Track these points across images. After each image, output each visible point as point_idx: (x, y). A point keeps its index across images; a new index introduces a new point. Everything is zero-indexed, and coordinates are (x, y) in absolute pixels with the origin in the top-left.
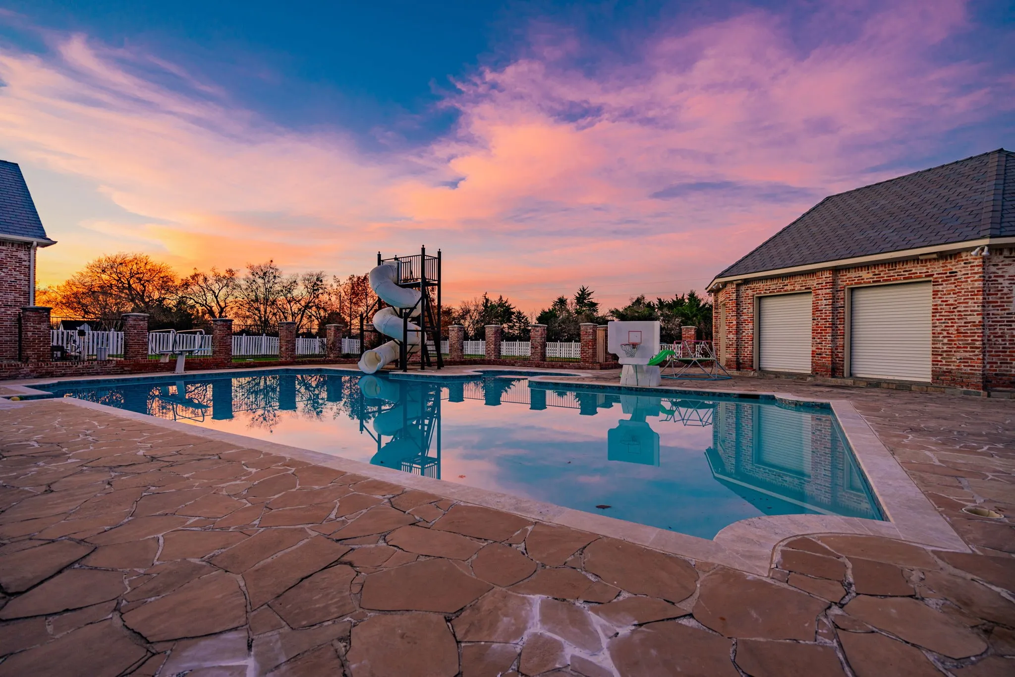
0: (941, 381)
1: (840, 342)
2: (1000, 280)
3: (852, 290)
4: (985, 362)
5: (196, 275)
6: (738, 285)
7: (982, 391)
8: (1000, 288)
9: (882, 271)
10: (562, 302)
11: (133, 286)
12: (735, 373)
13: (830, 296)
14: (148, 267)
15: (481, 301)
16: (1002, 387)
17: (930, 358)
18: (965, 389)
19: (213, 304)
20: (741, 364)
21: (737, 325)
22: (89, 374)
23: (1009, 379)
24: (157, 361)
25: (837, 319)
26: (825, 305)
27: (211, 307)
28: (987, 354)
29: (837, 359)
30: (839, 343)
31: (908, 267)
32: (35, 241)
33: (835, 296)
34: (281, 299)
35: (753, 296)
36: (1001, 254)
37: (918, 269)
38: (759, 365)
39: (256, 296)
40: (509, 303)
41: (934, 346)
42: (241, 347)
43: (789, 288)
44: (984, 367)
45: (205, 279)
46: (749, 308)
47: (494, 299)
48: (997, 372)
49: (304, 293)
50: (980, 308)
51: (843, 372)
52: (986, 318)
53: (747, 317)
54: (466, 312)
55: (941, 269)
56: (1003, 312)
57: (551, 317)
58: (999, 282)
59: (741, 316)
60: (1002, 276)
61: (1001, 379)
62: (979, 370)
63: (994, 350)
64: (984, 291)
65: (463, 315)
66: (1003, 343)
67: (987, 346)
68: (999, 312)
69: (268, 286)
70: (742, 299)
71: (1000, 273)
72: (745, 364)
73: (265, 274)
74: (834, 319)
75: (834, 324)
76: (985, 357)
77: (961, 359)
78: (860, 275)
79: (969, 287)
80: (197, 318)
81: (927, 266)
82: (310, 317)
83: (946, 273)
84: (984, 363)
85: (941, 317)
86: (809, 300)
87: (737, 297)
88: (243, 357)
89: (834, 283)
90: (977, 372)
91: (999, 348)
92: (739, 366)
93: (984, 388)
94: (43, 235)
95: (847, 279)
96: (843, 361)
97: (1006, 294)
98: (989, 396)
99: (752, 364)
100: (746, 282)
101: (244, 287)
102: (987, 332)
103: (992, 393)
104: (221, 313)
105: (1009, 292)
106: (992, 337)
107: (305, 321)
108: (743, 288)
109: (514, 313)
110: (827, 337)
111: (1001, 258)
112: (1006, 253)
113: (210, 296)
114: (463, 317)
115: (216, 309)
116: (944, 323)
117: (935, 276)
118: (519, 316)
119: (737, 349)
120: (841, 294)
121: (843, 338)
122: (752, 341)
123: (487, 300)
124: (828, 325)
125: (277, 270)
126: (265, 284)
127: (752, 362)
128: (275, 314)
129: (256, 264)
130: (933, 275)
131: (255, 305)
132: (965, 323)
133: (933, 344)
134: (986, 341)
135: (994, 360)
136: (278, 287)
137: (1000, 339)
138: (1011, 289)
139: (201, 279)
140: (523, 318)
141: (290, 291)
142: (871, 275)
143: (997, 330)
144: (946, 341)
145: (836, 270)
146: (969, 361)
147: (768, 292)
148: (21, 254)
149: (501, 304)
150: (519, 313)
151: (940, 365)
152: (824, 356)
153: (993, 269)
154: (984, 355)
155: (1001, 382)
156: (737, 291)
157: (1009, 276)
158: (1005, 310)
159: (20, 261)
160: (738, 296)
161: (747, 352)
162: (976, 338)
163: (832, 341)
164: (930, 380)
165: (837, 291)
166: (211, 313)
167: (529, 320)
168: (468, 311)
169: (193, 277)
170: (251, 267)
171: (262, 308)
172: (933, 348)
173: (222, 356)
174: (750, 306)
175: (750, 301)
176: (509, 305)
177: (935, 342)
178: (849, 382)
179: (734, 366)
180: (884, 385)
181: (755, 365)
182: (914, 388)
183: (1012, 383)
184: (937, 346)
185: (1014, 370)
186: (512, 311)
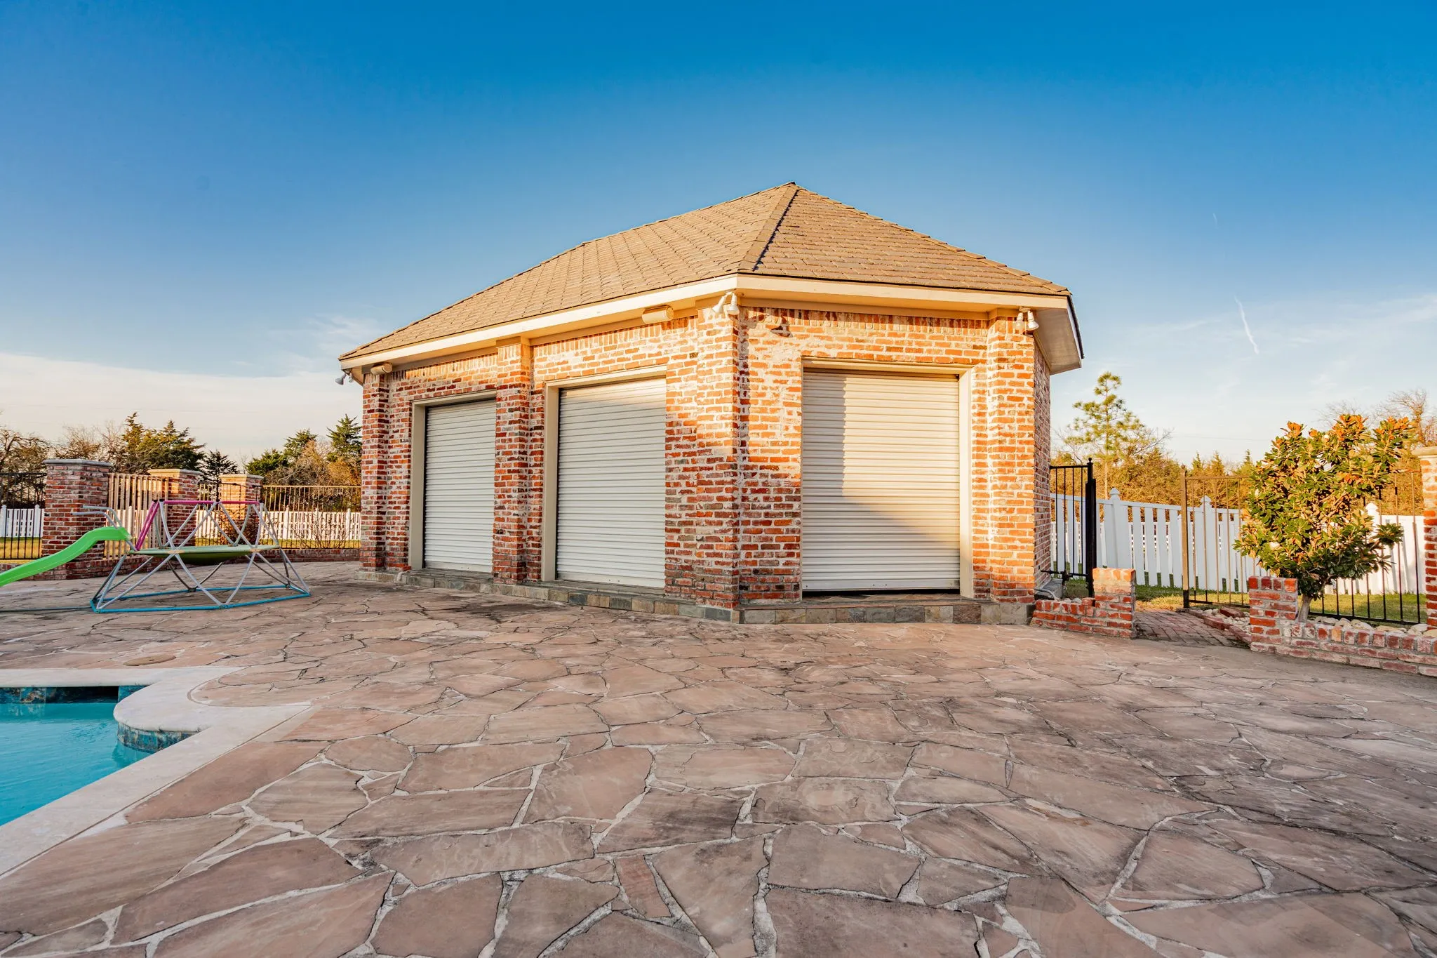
0: (678, 588)
1: (534, 504)
2: (761, 373)
3: (561, 394)
4: (739, 545)
6: (382, 377)
7: (731, 610)
8: (760, 391)
9: (596, 351)
12: (372, 576)
13: (517, 403)
16: (767, 597)
17: (662, 537)
18: (708, 605)
20: (387, 554)
21: (380, 467)
23: (775, 581)
25: (532, 454)
26: (511, 423)
28: (742, 528)
29: (531, 542)
30: (533, 507)
31: (632, 342)
33: (527, 404)
35: (410, 404)
37: (646, 346)
38: (424, 557)
40: (191, 435)
41: (668, 512)
43: (463, 385)
44: (737, 556)
46: (402, 430)
48: (757, 567)
50: (730, 430)
51: (539, 571)
52: (739, 452)
53: (399, 449)
55: (679, 347)
56: (766, 439)
57: (276, 465)
58: (759, 376)
59: (390, 447)
60: (764, 366)
61: (763, 581)
62: (728, 564)
63: (752, 519)
64: (735, 393)
66: (766, 504)
67: (741, 511)
70: (393, 411)
71: (761, 358)
72: (393, 555)
74: (525, 453)
75: (526, 465)
76: (739, 536)
77: (702, 540)
78: (565, 359)
79: (714, 384)
81: (659, 341)
83: (685, 357)
84: (736, 548)
85: (678, 450)
87: (381, 406)
89: (525, 376)
90: (725, 568)
91: (759, 515)
92: (382, 561)
93: (737, 602)
95: (547, 368)
96: (539, 546)
97: (770, 403)
98: (742, 620)
99: (406, 555)
102: (741, 480)
103: (747, 615)
105: (774, 399)
106: (749, 491)
108: (394, 385)
110: (512, 493)
111: (763, 327)
116: (682, 462)
117: (671, 362)
118: (217, 462)
119: (380, 523)
120: (538, 401)
121: (541, 496)
122: (407, 502)
124: (513, 468)
127: (406, 549)
130: (667, 359)
132: (709, 461)
133: (667, 507)
134: (739, 502)
135: (752, 543)
137: (760, 496)
138: (776, 392)
142: (580, 359)
143: (757, 478)
144: (684, 501)
145: (529, 344)
146: (714, 544)
147: (431, 394)
149: (172, 436)
150: (216, 455)
151: (677, 553)
152: (507, 535)
154: (736, 531)
155: (763, 587)
156: (382, 390)
157: (774, 366)
158: (768, 435)
160: (383, 402)
161: (397, 528)
162: (724, 494)
163: (519, 502)
164: (662, 585)
165: (533, 393)
172: (667, 516)
174: (405, 426)
175: (405, 415)
176: (191, 441)
177: (670, 503)
178: (542, 593)
179: (373, 560)
180: (592, 599)
181: (414, 559)
182: (635, 604)
183: (780, 588)
184: (672, 512)
185: (782, 561)
186: (197, 451)
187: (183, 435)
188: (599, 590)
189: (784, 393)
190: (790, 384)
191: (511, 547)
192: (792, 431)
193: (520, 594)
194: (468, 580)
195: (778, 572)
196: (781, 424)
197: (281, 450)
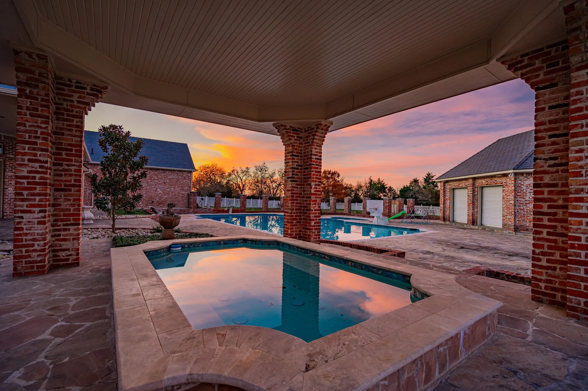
0: (504, 228)
1: (476, 210)
2: (523, 186)
3: (482, 187)
4: (516, 220)
5: (234, 170)
6: (444, 183)
8: (522, 190)
9: (488, 180)
10: (416, 181)
11: (212, 177)
12: (443, 222)
13: (472, 190)
14: (217, 168)
15: (368, 181)
16: (523, 231)
17: (502, 218)
18: (509, 231)
19: (240, 184)
21: (444, 201)
22: (206, 213)
23: (526, 228)
24: (224, 210)
25: (476, 200)
26: (471, 194)
27: (239, 185)
29: (476, 217)
31: (496, 179)
32: (193, 170)
33: (474, 190)
34: (268, 182)
35: (450, 188)
36: (523, 176)
37: (499, 180)
38: (453, 219)
39: (258, 180)
40: (384, 182)
42: (250, 204)
43: (461, 185)
44: (516, 222)
45: (237, 172)
47: (375, 179)
48: (521, 225)
49: (278, 178)
50: (513, 198)
51: (478, 223)
52: (516, 202)
53: (448, 197)
54: (360, 187)
55: (504, 181)
57: (407, 190)
59: (446, 197)
63: (519, 215)
64: (515, 191)
65: (358, 189)
66: (524, 212)
67: (517, 214)
68: (522, 200)
69: (263, 175)
70: (446, 189)
71: (522, 183)
72: (447, 218)
73: (261, 169)
74: (473, 200)
75: (474, 202)
76: (516, 218)
77: (509, 219)
78: (482, 181)
79: (511, 189)
80: (234, 190)
81: (501, 179)
82: (281, 189)
83: (505, 183)
85: (504, 201)
86: (466, 191)
87: (444, 189)
88: (251, 209)
89: (473, 184)
90: (513, 224)
91: (522, 215)
92: (444, 219)
93: (514, 231)
94: (194, 168)
95: (479, 183)
96: (478, 218)
98: (516, 234)
99: (449, 218)
100: (447, 182)
101: (253, 176)
102: (517, 208)
104: (243, 187)
105: (526, 191)
106: (519, 210)
107: (278, 191)
108: (447, 184)
109: (386, 188)
110: (471, 208)
111: (523, 177)
112: (525, 175)
113: (239, 180)
114: (358, 190)
115: (241, 186)
116: (505, 203)
118: (391, 189)
119: (444, 212)
120: (476, 189)
121: (478, 208)
122: (449, 208)
123: (371, 181)
124: (472, 202)
125: (267, 167)
126: (261, 174)
128: (265, 188)
129: (258, 165)
130: (502, 183)
131: (257, 184)
132: (510, 204)
134: (516, 212)
135: (519, 220)
136: (267, 176)
137: (522, 211)
139: (236, 172)
140: (393, 190)
141: (272, 177)
142: (485, 182)
143: (521, 207)
144: (506, 211)
145: (474, 179)
146: (511, 220)
147: (455, 186)
148: (189, 175)
149: (379, 182)
150: (390, 187)
151: (504, 221)
152: (470, 216)
153: (520, 182)
155: (523, 229)
156: (444, 185)
157: (526, 185)
158: (524, 199)
159: (189, 177)
161: (447, 213)
162: (512, 210)
163: (473, 209)
164: (501, 227)
166: (239, 187)
167: (396, 191)
168: (361, 187)
169: (232, 171)
170: (256, 167)
171: (260, 185)
173: (243, 208)
174: (449, 193)
175: (449, 190)
176: (384, 183)
177: (503, 211)
178: (477, 227)
179: (442, 219)
180: (487, 229)
181: (451, 219)
182: (495, 231)
183: (528, 229)
184: (504, 213)
185: (528, 224)
186: (386, 186)
187: (382, 182)
188: (489, 227)
189: (528, 190)
190: (530, 188)
191: (471, 218)
192: (531, 198)
193: (472, 227)
194: (463, 224)
195: (527, 226)
196: (528, 197)
197: (408, 185)
